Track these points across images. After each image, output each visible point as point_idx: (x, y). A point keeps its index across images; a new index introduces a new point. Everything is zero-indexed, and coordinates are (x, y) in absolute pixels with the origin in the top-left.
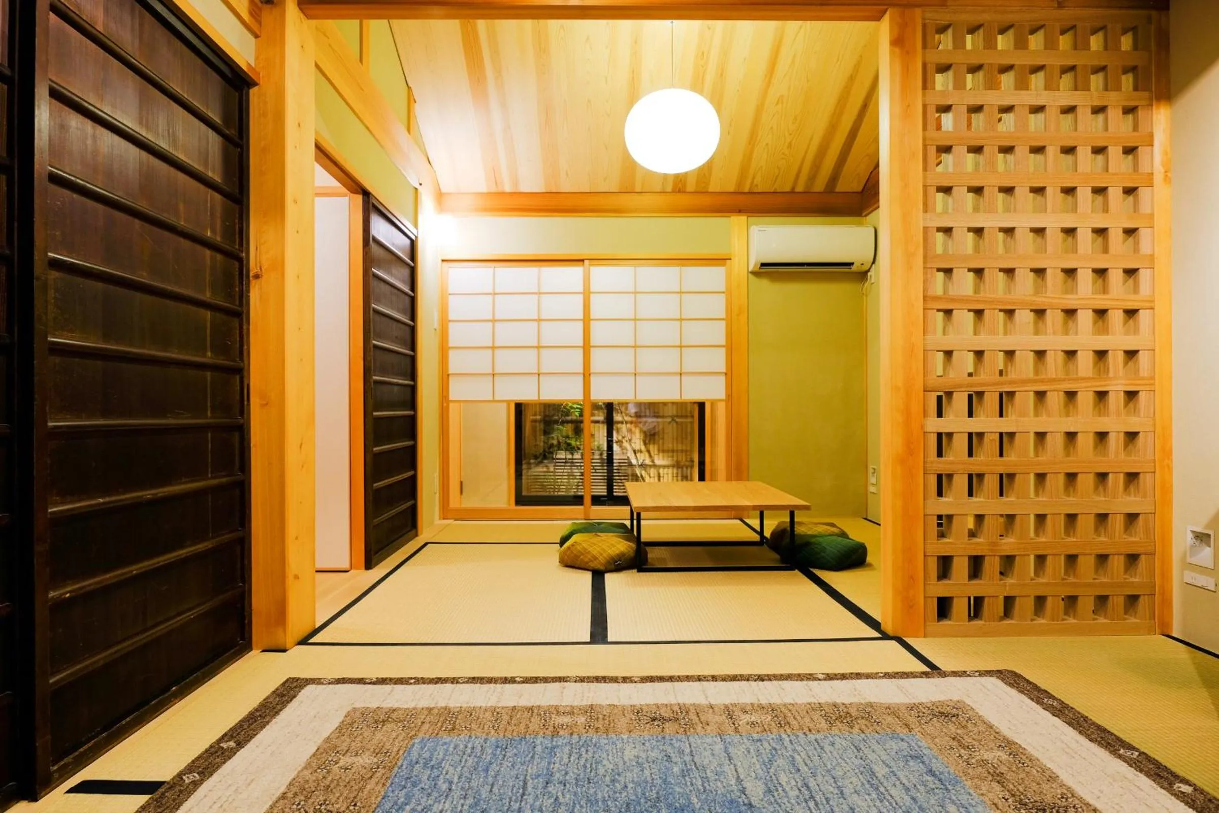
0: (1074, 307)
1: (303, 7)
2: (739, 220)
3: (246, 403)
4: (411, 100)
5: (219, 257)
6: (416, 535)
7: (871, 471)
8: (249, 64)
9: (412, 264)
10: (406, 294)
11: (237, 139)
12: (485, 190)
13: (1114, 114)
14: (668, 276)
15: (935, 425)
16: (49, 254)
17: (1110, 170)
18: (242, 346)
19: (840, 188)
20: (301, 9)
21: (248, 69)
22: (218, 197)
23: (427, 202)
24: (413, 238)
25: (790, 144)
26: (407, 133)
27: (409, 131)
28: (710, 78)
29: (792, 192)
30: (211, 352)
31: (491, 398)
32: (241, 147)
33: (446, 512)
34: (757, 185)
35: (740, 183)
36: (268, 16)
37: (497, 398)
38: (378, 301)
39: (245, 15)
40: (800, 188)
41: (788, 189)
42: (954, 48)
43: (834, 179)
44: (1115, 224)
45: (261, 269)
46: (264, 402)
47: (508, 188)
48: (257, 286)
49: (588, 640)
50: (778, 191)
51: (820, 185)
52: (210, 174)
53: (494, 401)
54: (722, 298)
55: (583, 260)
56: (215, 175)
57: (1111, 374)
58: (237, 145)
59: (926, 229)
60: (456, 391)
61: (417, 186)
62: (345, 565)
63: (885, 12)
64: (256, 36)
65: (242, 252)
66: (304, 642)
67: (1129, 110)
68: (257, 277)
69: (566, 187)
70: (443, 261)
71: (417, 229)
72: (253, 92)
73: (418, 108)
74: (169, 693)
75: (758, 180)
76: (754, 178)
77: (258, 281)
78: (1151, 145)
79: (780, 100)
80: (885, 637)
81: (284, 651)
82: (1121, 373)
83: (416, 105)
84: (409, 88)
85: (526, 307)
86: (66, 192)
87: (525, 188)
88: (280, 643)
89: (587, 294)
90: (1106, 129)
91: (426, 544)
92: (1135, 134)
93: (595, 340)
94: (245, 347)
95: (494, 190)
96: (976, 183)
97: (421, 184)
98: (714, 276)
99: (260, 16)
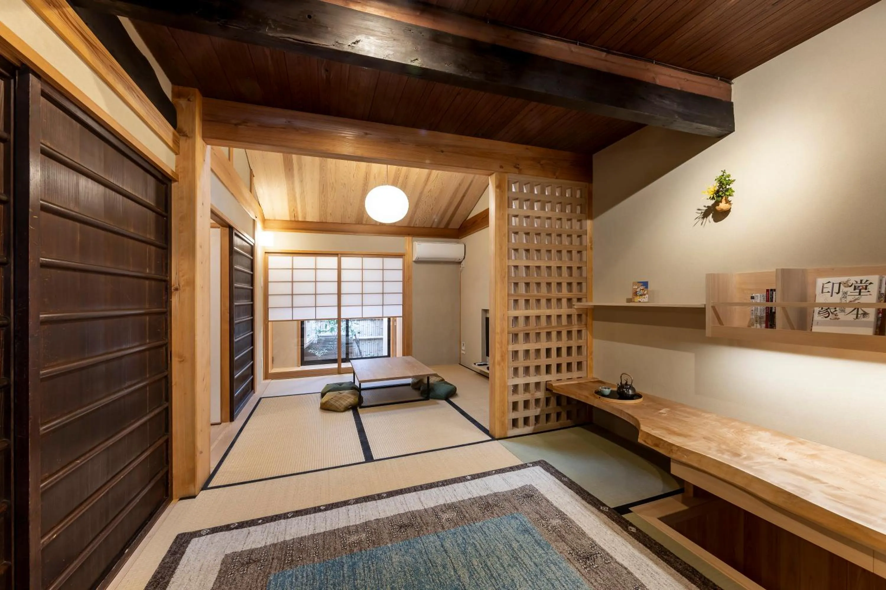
0: (560, 298)
1: (206, 139)
2: (408, 239)
3: (169, 362)
4: (252, 175)
5: (153, 283)
6: (254, 393)
7: (462, 344)
8: (172, 171)
9: (252, 258)
10: (248, 273)
11: (164, 213)
12: (288, 218)
13: (574, 221)
14: (376, 262)
15: (512, 347)
16: (41, 316)
17: (573, 244)
18: (167, 330)
19: (450, 227)
20: (204, 140)
21: (172, 174)
22: (153, 248)
23: (259, 225)
24: (252, 244)
25: (432, 209)
26: (250, 192)
27: (251, 191)
28: (401, 180)
29: (431, 227)
30: (149, 339)
31: (291, 319)
32: (167, 217)
33: (267, 376)
34: (416, 224)
35: (410, 222)
36: (183, 143)
37: (294, 319)
38: (238, 281)
39: (171, 143)
40: (434, 226)
41: (430, 226)
42: (519, 191)
43: (448, 223)
44: (575, 265)
45: (179, 285)
46: (182, 360)
47: (300, 219)
48: (177, 295)
49: (364, 460)
50: (426, 226)
51: (442, 226)
52: (148, 236)
53: (293, 320)
54: (401, 272)
55: (337, 254)
56: (151, 237)
57: (573, 324)
58: (163, 216)
59: (508, 266)
60: (273, 316)
61: (254, 218)
62: (219, 421)
63: (493, 173)
64: (176, 154)
65: (167, 277)
66: (205, 487)
67: (579, 220)
68: (177, 289)
69: (330, 219)
70: (266, 253)
71: (254, 240)
72: (174, 185)
73: (255, 179)
74: (124, 555)
75: (417, 222)
76: (416, 221)
77: (178, 292)
78: (586, 234)
79: (430, 191)
80: (493, 439)
81: (194, 497)
82: (576, 323)
83: (254, 178)
84: (251, 170)
85: (310, 275)
86: (53, 271)
87: (309, 219)
88: (191, 492)
89: (339, 270)
90: (571, 228)
91: (260, 399)
92: (581, 230)
93: (343, 291)
94: (169, 330)
95: (293, 219)
96: (527, 248)
97: (256, 217)
98: (398, 263)
99: (179, 143)
